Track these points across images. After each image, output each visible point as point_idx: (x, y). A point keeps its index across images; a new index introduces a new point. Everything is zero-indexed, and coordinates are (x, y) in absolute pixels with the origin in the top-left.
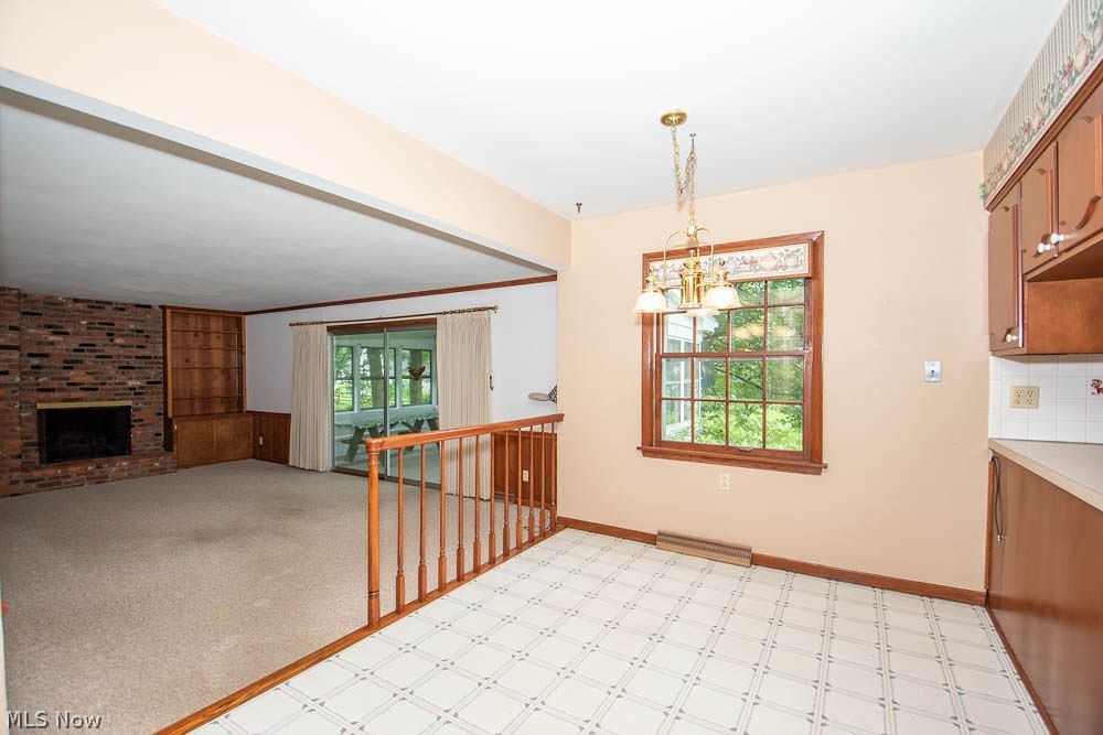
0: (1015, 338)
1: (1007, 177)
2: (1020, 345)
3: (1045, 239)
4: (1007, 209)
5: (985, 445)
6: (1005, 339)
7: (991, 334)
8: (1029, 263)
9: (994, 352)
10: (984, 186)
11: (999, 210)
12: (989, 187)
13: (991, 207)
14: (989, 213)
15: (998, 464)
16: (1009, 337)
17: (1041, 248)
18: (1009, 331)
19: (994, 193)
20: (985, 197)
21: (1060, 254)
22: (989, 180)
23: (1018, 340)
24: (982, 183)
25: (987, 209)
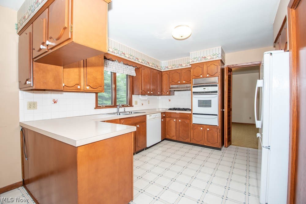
0: (30, 83)
1: (27, 21)
2: (32, 85)
3: (43, 44)
4: (27, 34)
5: (19, 125)
6: (26, 83)
7: (20, 82)
8: (36, 54)
9: (20, 89)
10: (17, 25)
11: (24, 34)
12: (19, 25)
13: (20, 33)
14: (18, 36)
15: (24, 131)
16: (28, 82)
17: (42, 47)
18: (27, 80)
19: (21, 28)
20: (17, 29)
21: (49, 50)
22: (19, 23)
23: (31, 84)
24: (17, 24)
25: (18, 34)
